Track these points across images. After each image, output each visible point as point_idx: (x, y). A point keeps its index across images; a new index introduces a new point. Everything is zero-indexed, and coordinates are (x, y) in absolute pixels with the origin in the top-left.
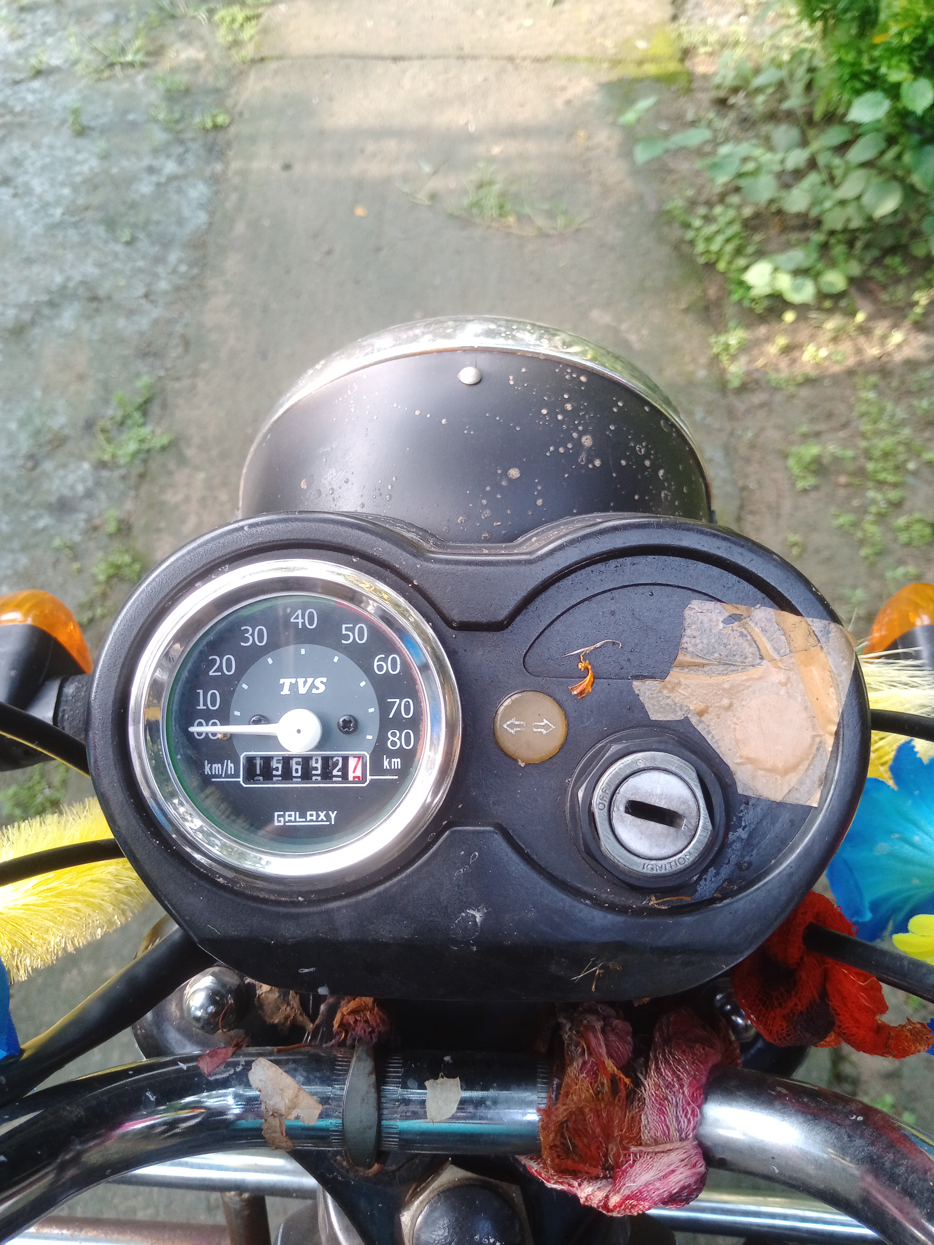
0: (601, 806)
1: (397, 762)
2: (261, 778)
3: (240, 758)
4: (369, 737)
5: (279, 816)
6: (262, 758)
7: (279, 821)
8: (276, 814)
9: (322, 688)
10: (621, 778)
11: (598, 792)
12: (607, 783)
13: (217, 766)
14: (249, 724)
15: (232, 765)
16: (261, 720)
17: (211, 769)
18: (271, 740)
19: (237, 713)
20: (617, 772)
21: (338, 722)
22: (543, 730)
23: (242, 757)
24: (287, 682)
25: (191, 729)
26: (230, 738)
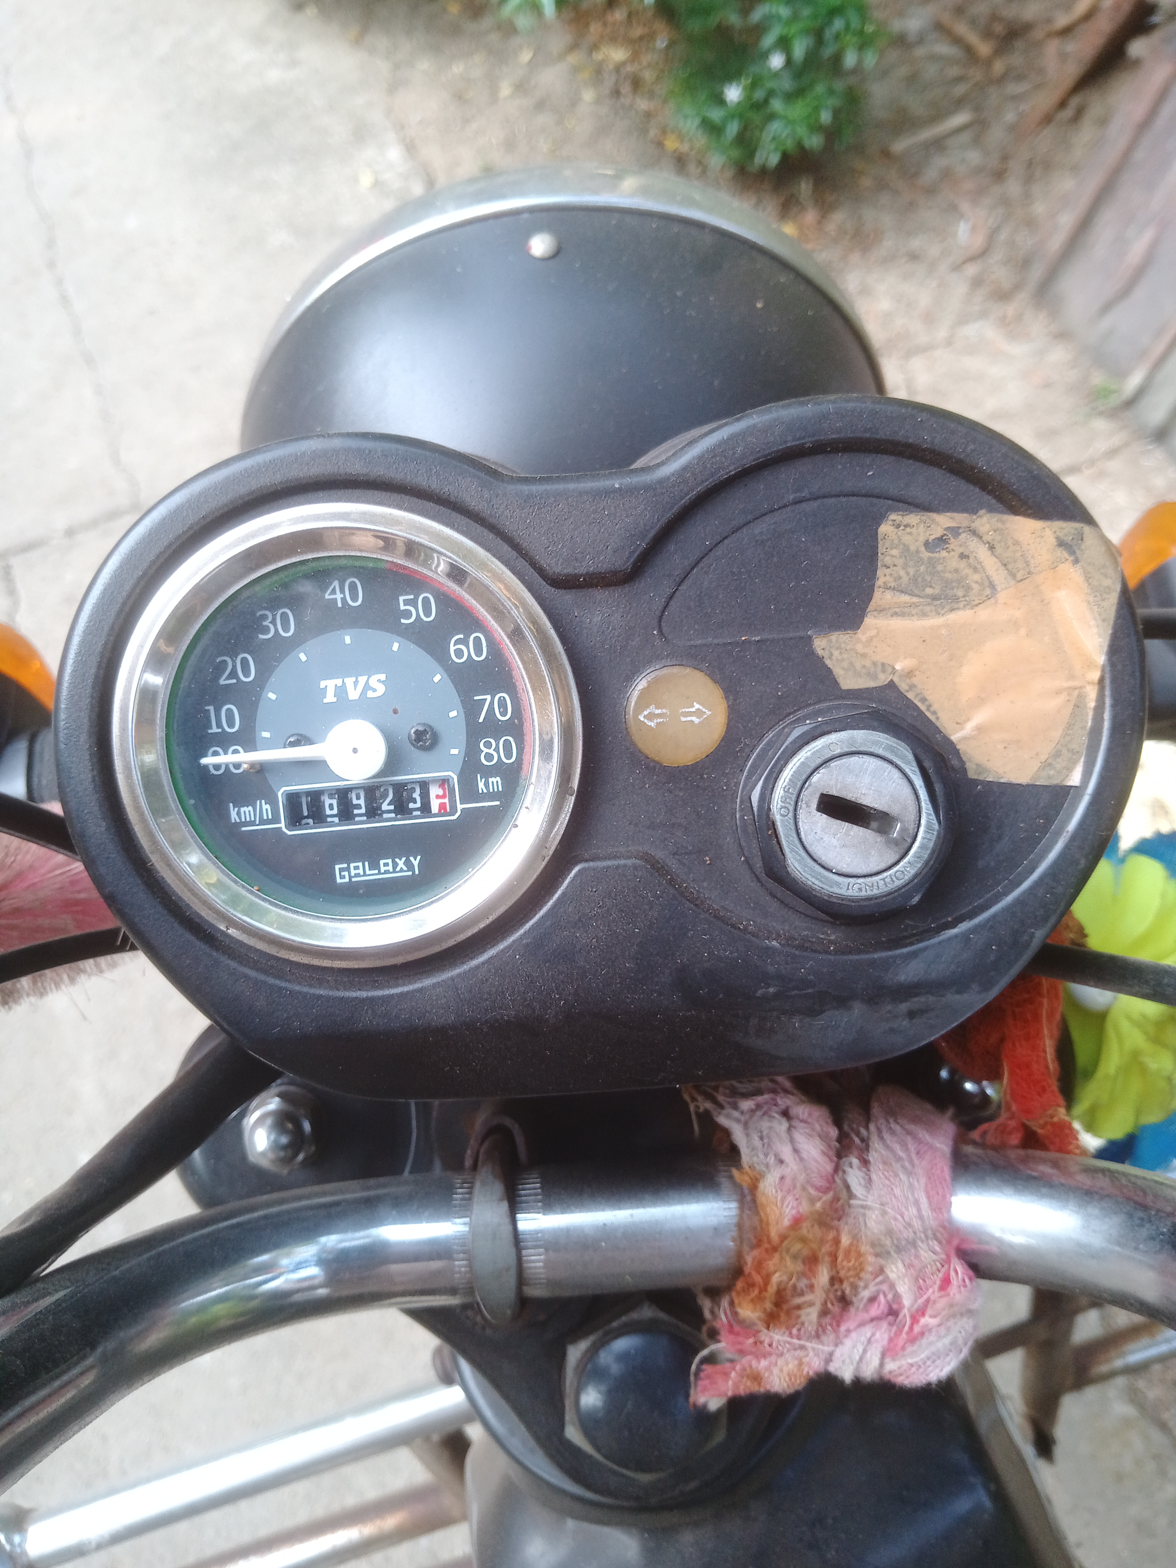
0: (783, 811)
1: (496, 782)
2: (310, 821)
3: (277, 796)
4: (455, 751)
5: (341, 870)
6: (308, 793)
7: (342, 877)
8: (337, 867)
9: (381, 690)
10: (809, 771)
11: (779, 793)
12: (790, 780)
13: (246, 810)
14: (285, 747)
15: (268, 806)
16: (301, 740)
17: (239, 814)
18: (317, 766)
19: (266, 734)
20: (803, 763)
21: (409, 735)
22: (694, 719)
23: (280, 794)
24: (330, 685)
25: (204, 761)
26: (261, 769)
